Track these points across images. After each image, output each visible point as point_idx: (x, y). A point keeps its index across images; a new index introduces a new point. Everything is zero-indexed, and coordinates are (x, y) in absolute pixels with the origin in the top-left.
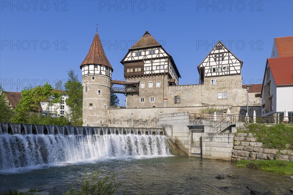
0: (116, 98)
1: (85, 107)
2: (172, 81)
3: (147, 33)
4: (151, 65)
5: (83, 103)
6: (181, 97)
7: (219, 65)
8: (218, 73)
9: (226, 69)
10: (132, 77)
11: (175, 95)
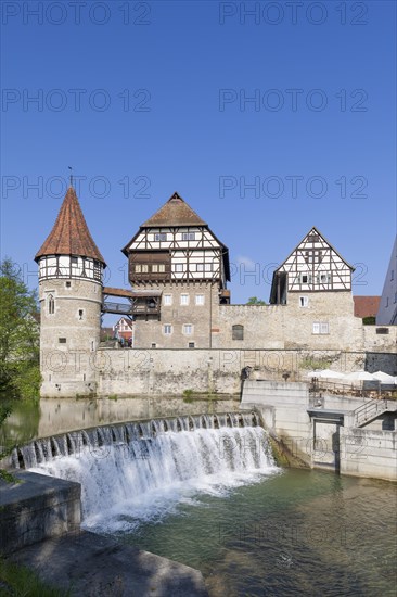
1: (49, 345)
2: (226, 294)
3: (176, 196)
6: (245, 328)
7: (313, 271)
8: (311, 286)
9: (327, 280)
11: (234, 323)
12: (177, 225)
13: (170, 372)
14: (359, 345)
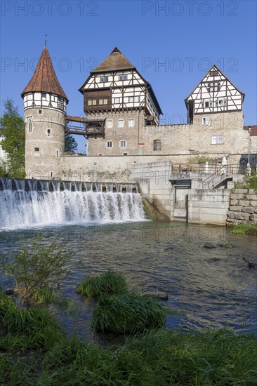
0: (74, 141)
1: (29, 152)
2: (150, 119)
3: (116, 50)
4: (121, 95)
5: (26, 147)
6: (162, 142)
7: (213, 98)
8: (211, 109)
9: (223, 104)
10: (96, 112)
11: (155, 139)
12: (115, 69)
13: (107, 171)
14: (246, 150)
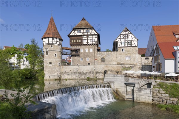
1: (46, 64)
2: (99, 48)
4: (87, 38)
6: (105, 58)
7: (126, 41)
8: (125, 45)
9: (130, 43)
10: (75, 45)
11: (102, 57)
12: (84, 28)
14: (140, 63)
